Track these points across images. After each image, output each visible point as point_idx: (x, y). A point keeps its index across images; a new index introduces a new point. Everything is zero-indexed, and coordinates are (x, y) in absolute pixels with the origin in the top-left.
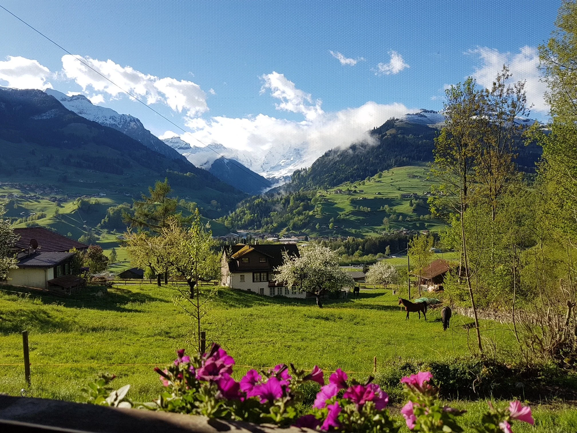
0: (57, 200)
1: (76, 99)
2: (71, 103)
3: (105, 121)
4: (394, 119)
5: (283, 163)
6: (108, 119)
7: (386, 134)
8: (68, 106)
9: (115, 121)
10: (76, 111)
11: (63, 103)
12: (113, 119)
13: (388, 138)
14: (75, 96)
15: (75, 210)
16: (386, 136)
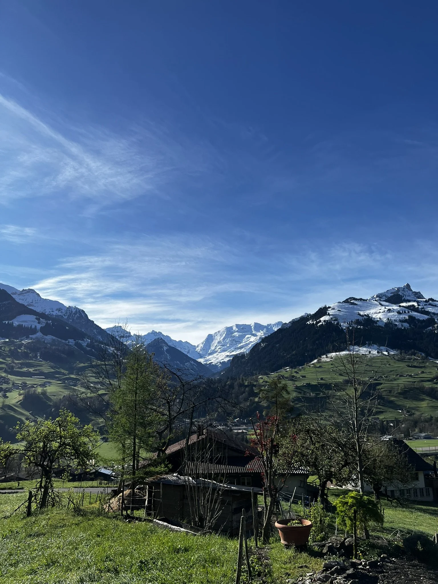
0: (3, 391)
1: (25, 293)
2: (21, 297)
3: (52, 313)
4: (326, 306)
5: (220, 350)
6: (54, 310)
7: (320, 321)
8: (18, 299)
9: (62, 312)
10: (26, 304)
11: (14, 296)
12: (59, 310)
13: (322, 324)
14: (26, 290)
15: (21, 400)
16: (321, 323)
